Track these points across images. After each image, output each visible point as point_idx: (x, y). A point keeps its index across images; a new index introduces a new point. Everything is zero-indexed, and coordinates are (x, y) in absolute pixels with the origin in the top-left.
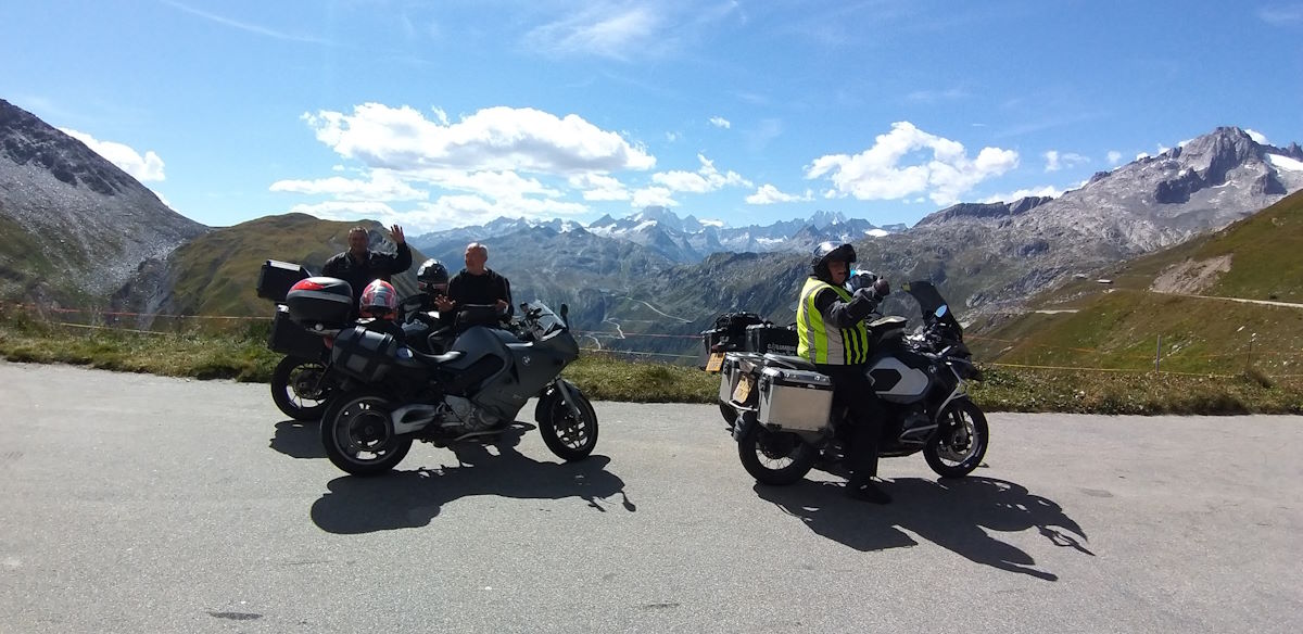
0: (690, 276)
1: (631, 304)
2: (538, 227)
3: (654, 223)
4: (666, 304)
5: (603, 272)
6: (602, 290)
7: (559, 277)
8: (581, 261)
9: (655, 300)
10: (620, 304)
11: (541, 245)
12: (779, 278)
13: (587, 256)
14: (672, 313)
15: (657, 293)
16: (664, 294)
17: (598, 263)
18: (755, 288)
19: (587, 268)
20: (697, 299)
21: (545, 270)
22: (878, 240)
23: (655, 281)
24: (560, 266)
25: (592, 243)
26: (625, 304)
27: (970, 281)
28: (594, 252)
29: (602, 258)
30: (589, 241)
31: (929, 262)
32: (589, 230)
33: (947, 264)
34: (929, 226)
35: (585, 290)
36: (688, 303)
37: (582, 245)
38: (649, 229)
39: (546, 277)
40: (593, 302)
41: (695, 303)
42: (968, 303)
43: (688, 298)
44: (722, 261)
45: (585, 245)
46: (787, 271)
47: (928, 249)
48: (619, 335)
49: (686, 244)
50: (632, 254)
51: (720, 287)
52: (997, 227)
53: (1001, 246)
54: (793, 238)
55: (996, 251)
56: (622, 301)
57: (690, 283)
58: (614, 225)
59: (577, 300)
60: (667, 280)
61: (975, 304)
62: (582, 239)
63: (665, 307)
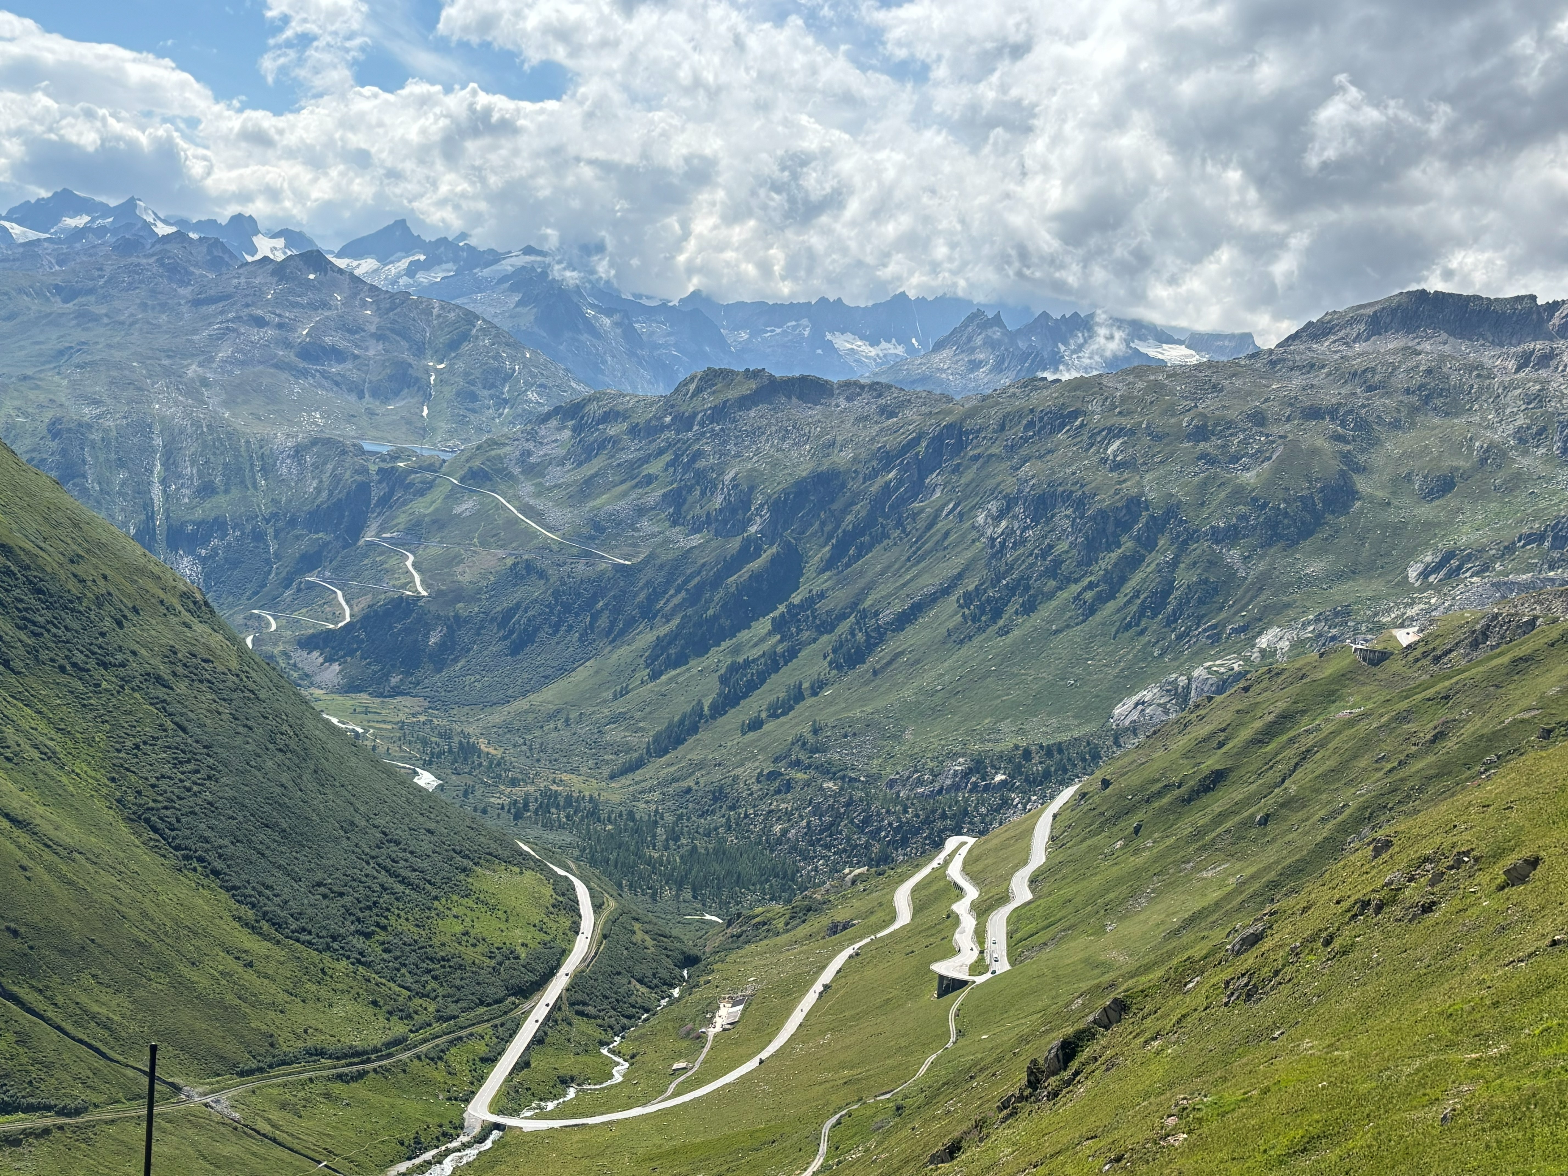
0: (634, 431)
1: (454, 496)
2: (180, 237)
4: (557, 505)
5: (375, 394)
6: (368, 446)
7: (235, 392)
8: (307, 354)
9: (524, 490)
10: (422, 493)
12: (887, 459)
13: (327, 341)
14: (574, 533)
15: (533, 472)
16: (555, 475)
18: (821, 481)
19: (325, 375)
20: (650, 500)
21: (193, 370)
22: (1177, 374)
23: (532, 436)
25: (348, 303)
26: (437, 496)
27: (1425, 511)
28: (352, 329)
29: (374, 350)
30: (339, 298)
31: (1314, 452)
32: (341, 263)
33: (1362, 458)
34: (1323, 347)
35: (314, 442)
36: (624, 507)
37: (314, 306)
39: (195, 391)
40: (336, 479)
41: (643, 512)
42: (1413, 574)
44: (732, 394)
45: (325, 305)
46: (916, 441)
47: (1314, 413)
48: (408, 584)
50: (466, 347)
51: (720, 470)
52: (1511, 365)
53: (1521, 421)
54: (939, 346)
55: (1504, 433)
56: (429, 486)
57: (634, 449)
60: (567, 434)
61: (1431, 579)
63: (556, 514)
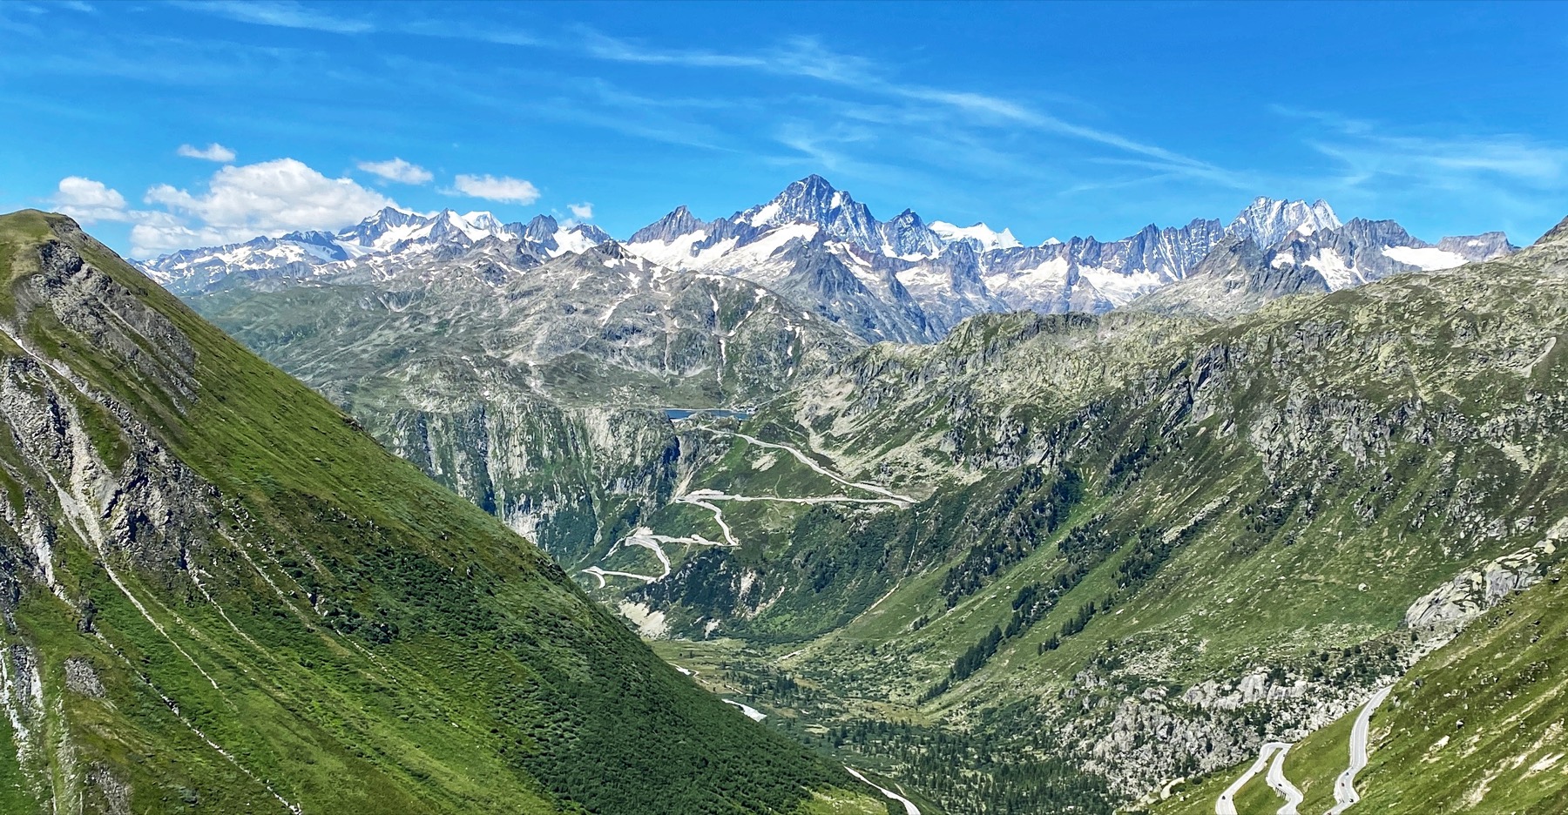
1: (752, 451)
2: (491, 240)
3: (808, 232)
4: (848, 452)
5: (673, 362)
7: (552, 374)
8: (611, 334)
9: (816, 441)
11: (501, 290)
13: (629, 321)
14: (865, 476)
15: (823, 424)
16: (841, 426)
17: (661, 338)
18: (1095, 409)
20: (932, 441)
21: (515, 358)
22: (1437, 279)
24: (554, 343)
25: (644, 285)
28: (648, 309)
29: (672, 326)
30: (635, 280)
36: (909, 451)
38: (796, 250)
39: (518, 376)
40: (647, 443)
41: (927, 452)
43: (909, 437)
45: (624, 288)
48: (718, 535)
49: (899, 290)
50: (749, 313)
51: (997, 407)
57: (914, 394)
58: (700, 235)
59: (603, 437)
62: (615, 272)
